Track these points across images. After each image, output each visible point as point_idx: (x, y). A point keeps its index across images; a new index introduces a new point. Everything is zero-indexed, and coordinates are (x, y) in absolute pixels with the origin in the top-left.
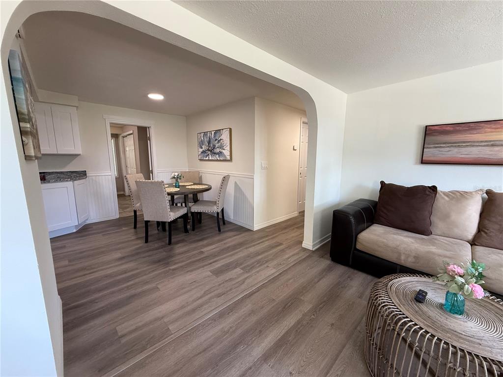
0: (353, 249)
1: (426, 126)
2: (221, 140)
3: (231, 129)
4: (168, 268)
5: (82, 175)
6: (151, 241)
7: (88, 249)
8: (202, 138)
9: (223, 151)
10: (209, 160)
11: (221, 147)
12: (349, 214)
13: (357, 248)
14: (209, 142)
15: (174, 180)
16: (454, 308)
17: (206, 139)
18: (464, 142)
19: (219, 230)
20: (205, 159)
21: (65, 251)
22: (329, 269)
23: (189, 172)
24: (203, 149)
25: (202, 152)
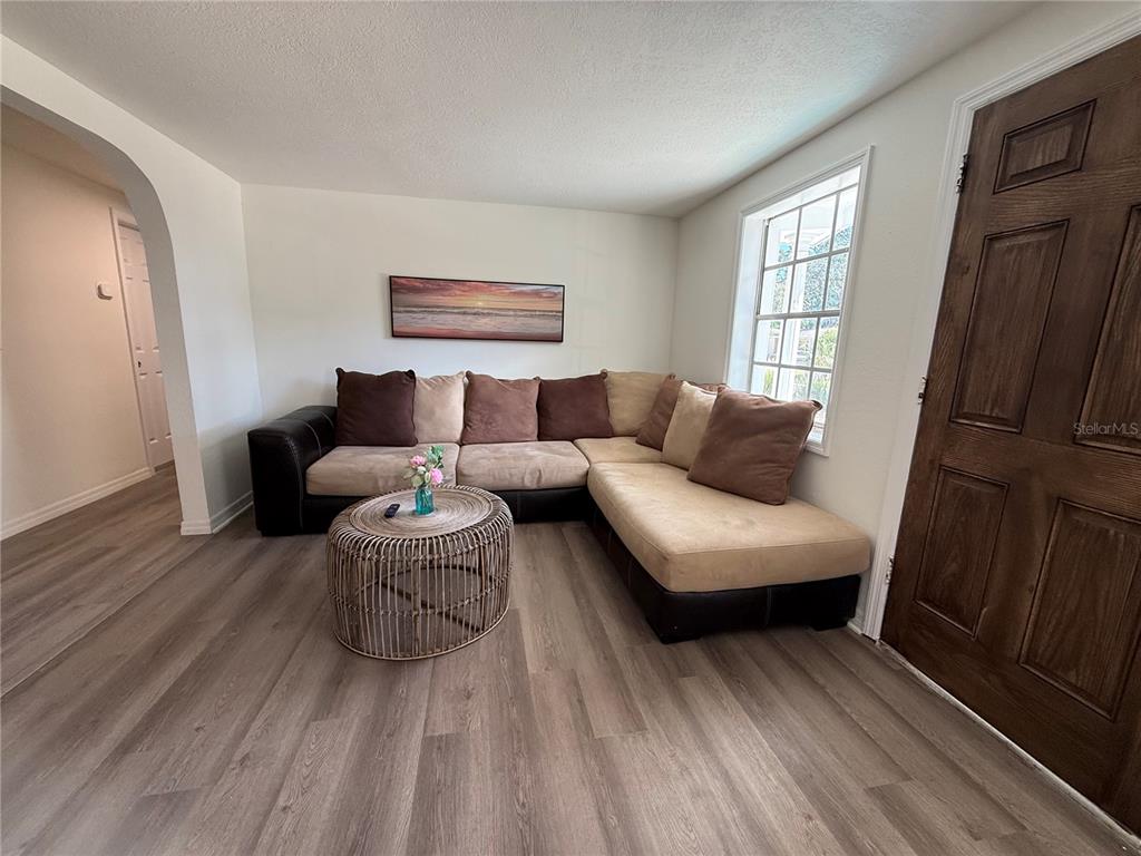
0: (301, 498)
1: (390, 277)
12: (283, 433)
13: (309, 492)
16: (425, 508)
18: (438, 307)
22: (259, 551)
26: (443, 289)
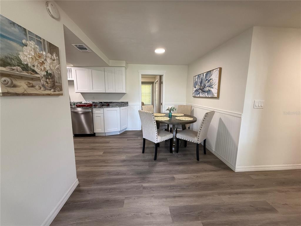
2: (210, 79)
3: (221, 69)
4: (141, 184)
5: (125, 104)
6: (147, 153)
7: (116, 147)
8: (197, 80)
9: (212, 89)
10: (199, 97)
11: (210, 86)
14: (201, 83)
15: (168, 112)
17: (199, 81)
19: (198, 159)
20: (197, 96)
21: (108, 145)
23: (186, 106)
24: (196, 89)
25: (195, 91)
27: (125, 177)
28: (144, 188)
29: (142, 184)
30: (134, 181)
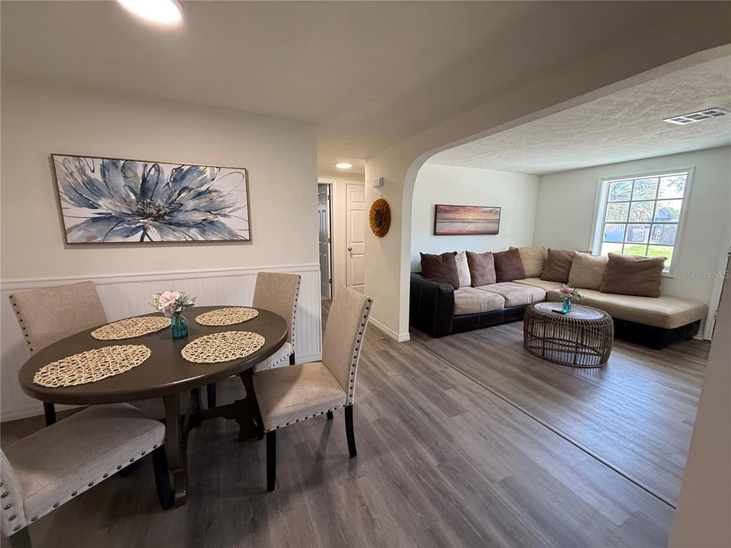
1: (436, 206)
2: (209, 191)
3: (247, 173)
8: (96, 176)
9: (220, 219)
10: (141, 243)
11: (214, 209)
13: (456, 313)
14: (144, 193)
17: (120, 182)
18: (454, 219)
20: (116, 240)
24: (100, 211)
26: (457, 210)
27: (442, 524)
28: (442, 459)
29: (436, 468)
30: (439, 490)
